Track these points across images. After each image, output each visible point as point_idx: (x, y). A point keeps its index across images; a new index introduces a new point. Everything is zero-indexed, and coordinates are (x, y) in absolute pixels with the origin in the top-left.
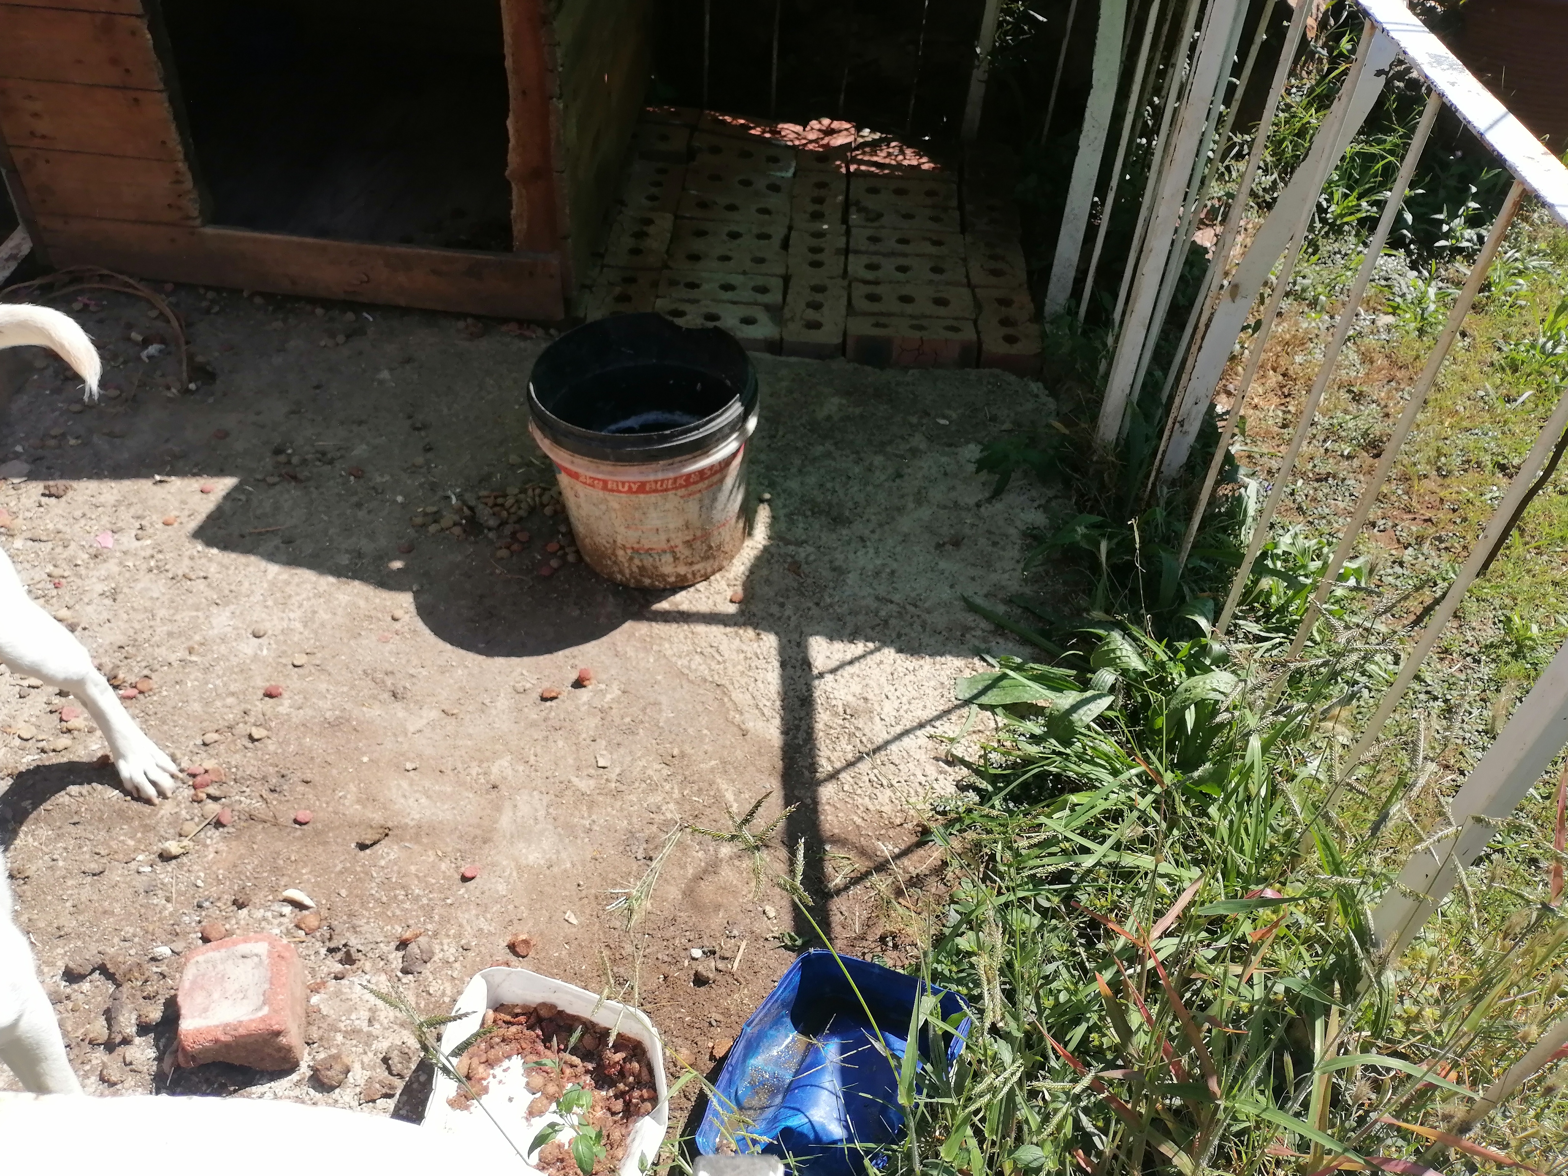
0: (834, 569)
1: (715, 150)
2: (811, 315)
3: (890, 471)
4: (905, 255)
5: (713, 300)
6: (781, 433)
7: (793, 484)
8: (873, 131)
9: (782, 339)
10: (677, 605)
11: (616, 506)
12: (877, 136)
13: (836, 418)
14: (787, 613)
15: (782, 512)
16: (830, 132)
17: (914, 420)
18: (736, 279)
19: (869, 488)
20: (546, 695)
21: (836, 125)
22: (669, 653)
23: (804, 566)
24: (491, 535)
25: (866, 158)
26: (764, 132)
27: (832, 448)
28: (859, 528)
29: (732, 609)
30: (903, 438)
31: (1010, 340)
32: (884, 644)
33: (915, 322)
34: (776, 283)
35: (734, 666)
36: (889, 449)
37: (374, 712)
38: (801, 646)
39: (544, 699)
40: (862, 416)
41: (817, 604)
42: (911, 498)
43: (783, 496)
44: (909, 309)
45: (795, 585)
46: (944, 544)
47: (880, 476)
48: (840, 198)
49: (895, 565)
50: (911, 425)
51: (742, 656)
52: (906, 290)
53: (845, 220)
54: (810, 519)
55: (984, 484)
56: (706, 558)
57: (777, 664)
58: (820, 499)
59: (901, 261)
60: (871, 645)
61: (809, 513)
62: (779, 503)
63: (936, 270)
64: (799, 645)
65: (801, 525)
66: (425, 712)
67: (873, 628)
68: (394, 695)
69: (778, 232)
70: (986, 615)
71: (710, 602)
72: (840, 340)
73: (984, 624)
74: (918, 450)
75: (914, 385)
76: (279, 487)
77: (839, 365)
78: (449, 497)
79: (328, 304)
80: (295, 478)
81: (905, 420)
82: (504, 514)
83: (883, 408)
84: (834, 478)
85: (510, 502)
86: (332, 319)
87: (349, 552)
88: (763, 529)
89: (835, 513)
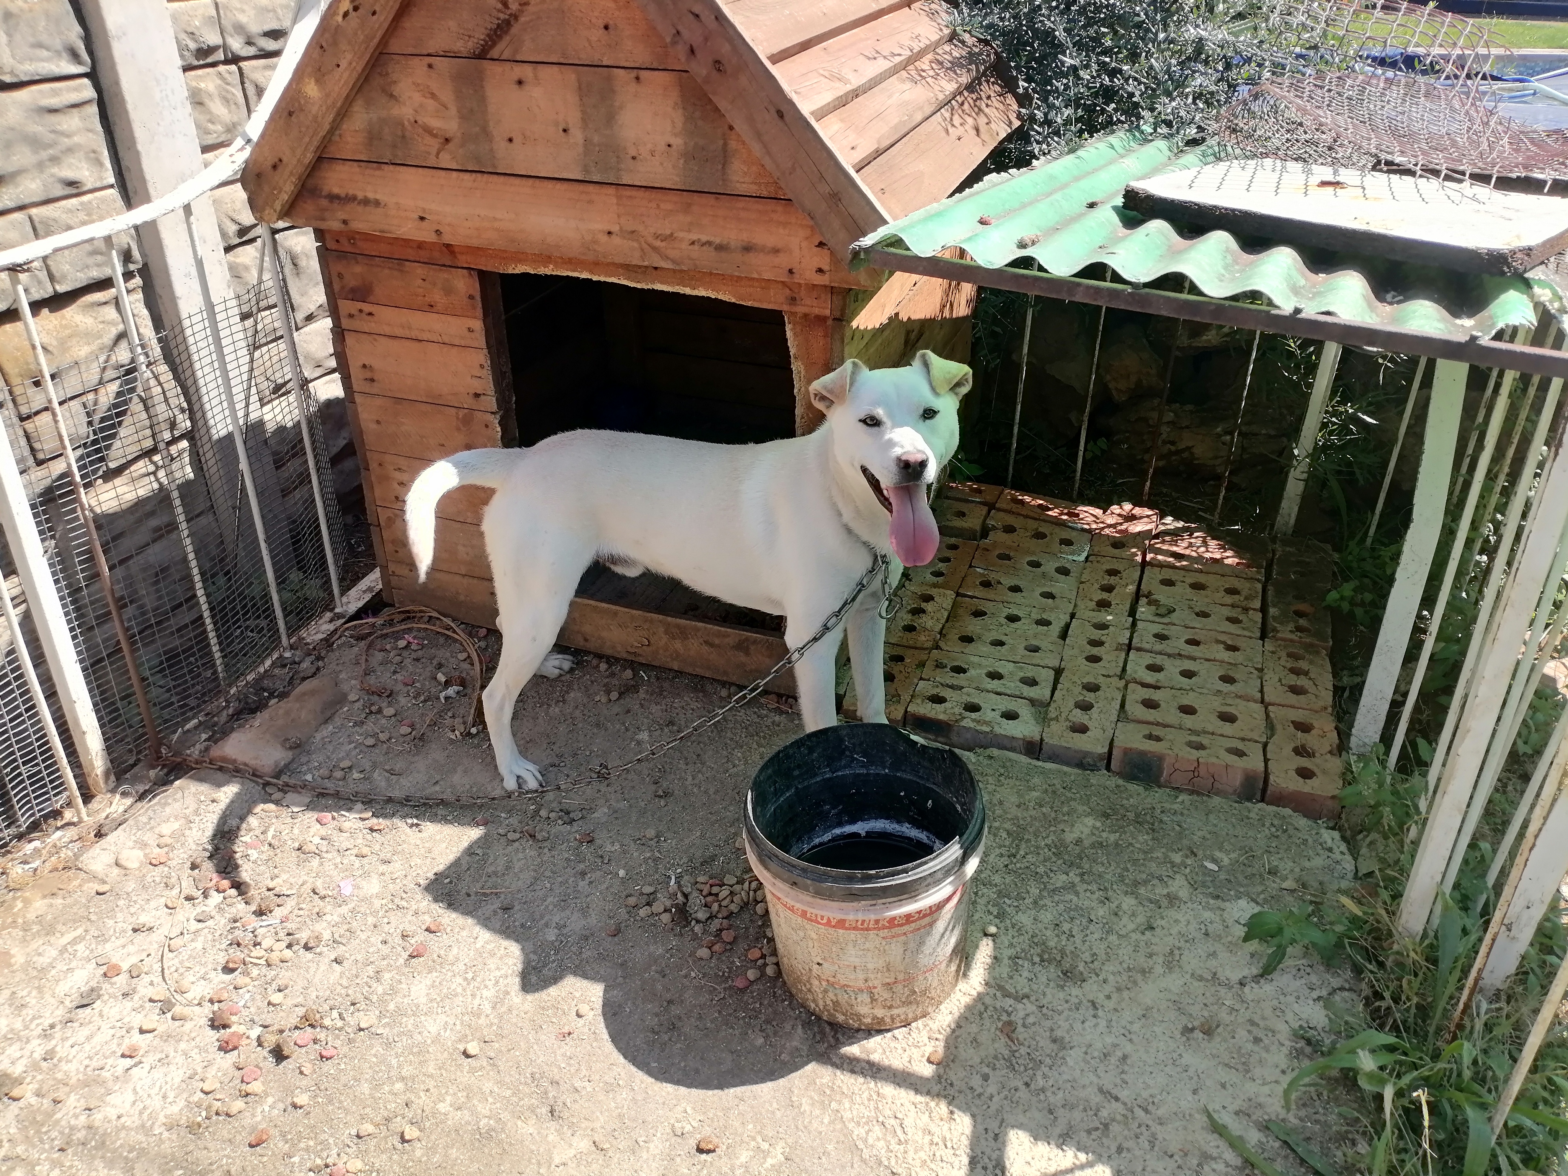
0: (1054, 1041)
1: (1009, 529)
2: (1079, 716)
3: (1141, 919)
4: (1194, 659)
5: (977, 688)
6: (1022, 853)
7: (1025, 919)
8: (1177, 518)
9: (1042, 740)
10: (868, 1053)
11: (814, 936)
12: (1180, 524)
13: (1087, 843)
14: (992, 1089)
15: (1007, 953)
16: (1131, 518)
17: (1177, 858)
18: (1004, 668)
19: (1113, 938)
20: (703, 1146)
21: (1137, 511)
22: (847, 1115)
23: (1020, 1029)
24: (698, 929)
25: (1165, 547)
26: (1062, 514)
27: (1077, 880)
28: (1092, 989)
29: (927, 1071)
30: (1160, 878)
31: (1305, 774)
32: (1099, 1158)
33: (1194, 738)
34: (1046, 677)
35: (916, 1152)
36: (1142, 891)
37: (527, 1128)
38: (999, 1139)
39: (700, 1151)
40: (1117, 845)
41: (1027, 1085)
42: (1160, 960)
43: (1011, 932)
44: (1189, 721)
45: (1006, 1053)
46: (1192, 1030)
47: (1127, 924)
48: (1132, 588)
49: (1128, 1048)
50: (1173, 865)
51: (928, 1138)
52: (1187, 700)
53: (1132, 613)
54: (1038, 968)
55: (1252, 955)
56: (907, 1003)
57: (965, 1160)
58: (1052, 944)
59: (1188, 665)
60: (1083, 1157)
61: (1037, 959)
62: (1005, 940)
63: (1227, 679)
64: (996, 1137)
65: (1025, 974)
66: (575, 1141)
67: (1089, 1132)
68: (552, 1112)
69: (1059, 620)
70: (1235, 1143)
71: (906, 1059)
72: (1106, 750)
73: (1230, 1156)
74: (1176, 898)
75: (1182, 814)
76: (517, 844)
77: (1100, 779)
78: (669, 877)
79: (611, 660)
80: (533, 836)
81: (1166, 856)
82: (715, 906)
83: (1143, 838)
84: (1072, 919)
85: (724, 893)
86: (613, 675)
87: (559, 927)
88: (982, 971)
89: (1066, 965)
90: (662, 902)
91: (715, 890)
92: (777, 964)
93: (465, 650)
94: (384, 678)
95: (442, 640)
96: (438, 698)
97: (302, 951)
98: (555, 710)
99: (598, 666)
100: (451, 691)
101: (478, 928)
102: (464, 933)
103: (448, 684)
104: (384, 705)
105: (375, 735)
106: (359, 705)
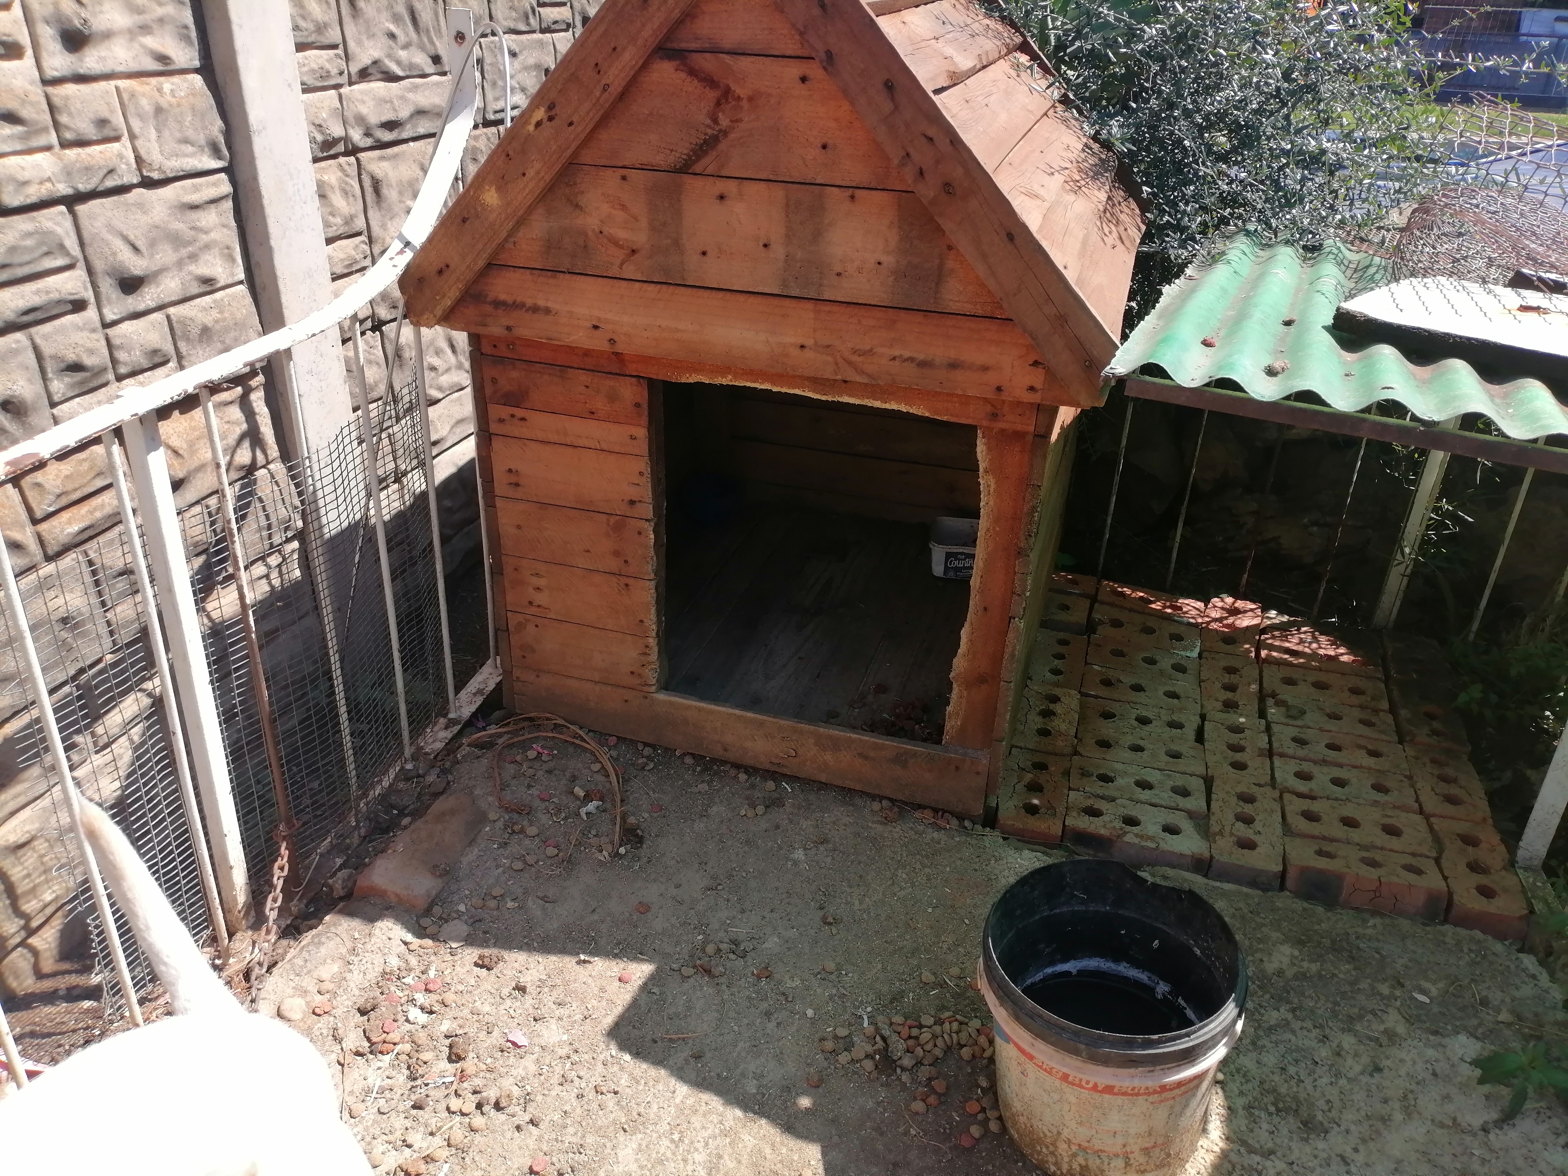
1: (1117, 624)
2: (1241, 829)
3: (1365, 1060)
4: (1341, 766)
5: (1131, 799)
7: (1248, 1062)
8: (1281, 612)
9: (1212, 857)
11: (1073, 1100)
12: (1285, 618)
13: (1289, 973)
15: (1240, 1102)
16: (1234, 612)
17: (1385, 989)
18: (1153, 776)
19: (1343, 1082)
21: (1240, 604)
25: (1277, 643)
26: (1165, 607)
27: (1290, 1017)
28: (1337, 1141)
30: (1373, 1013)
31: (1486, 892)
33: (1365, 854)
34: (1196, 785)
36: (1358, 1027)
40: (1320, 976)
42: (1397, 1105)
43: (1237, 1077)
44: (1355, 835)
47: (1353, 1066)
48: (1254, 687)
50: (1383, 997)
52: (1348, 811)
53: (1262, 714)
54: (1276, 1119)
55: (1490, 1099)
56: (1160, 1166)
58: (1283, 1090)
59: (1337, 773)
61: (1272, 1109)
62: (1235, 1087)
63: (1379, 788)
69: (1192, 722)
72: (1280, 868)
74: (1396, 1034)
75: (1378, 940)
76: (692, 980)
77: (1284, 901)
78: (861, 1017)
79: (751, 770)
80: (708, 972)
81: (1373, 988)
82: (919, 1051)
83: (1345, 968)
84: (1297, 1061)
85: (926, 1036)
86: (753, 786)
87: (759, 1077)
88: (1218, 1122)
89: (1304, 1114)
90: (862, 1047)
91: (915, 1032)
92: (1000, 1118)
93: (597, 760)
94: (519, 793)
95: (571, 749)
96: (578, 814)
97: (493, 1112)
98: (700, 826)
99: (736, 777)
100: (591, 807)
101: (673, 1081)
102: (660, 1087)
103: (588, 798)
104: (525, 823)
105: (522, 858)
106: (500, 824)
